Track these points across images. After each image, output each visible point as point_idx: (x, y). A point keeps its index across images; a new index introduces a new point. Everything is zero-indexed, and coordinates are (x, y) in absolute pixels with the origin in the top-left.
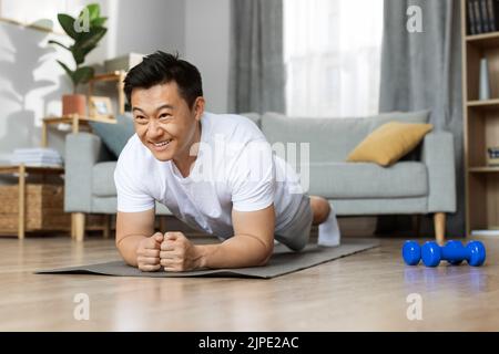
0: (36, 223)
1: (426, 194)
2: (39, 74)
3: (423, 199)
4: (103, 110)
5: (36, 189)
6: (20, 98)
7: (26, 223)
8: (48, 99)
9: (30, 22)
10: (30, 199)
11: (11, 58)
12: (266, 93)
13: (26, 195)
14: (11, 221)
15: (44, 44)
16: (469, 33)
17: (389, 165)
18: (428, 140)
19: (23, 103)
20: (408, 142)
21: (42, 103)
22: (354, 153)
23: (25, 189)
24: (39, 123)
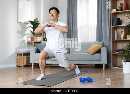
0: (25, 64)
1: (101, 60)
2: (26, 33)
3: (100, 61)
4: (39, 40)
5: (25, 57)
6: (23, 38)
7: (23, 64)
8: (28, 37)
9: (24, 22)
10: (24, 59)
11: (20, 30)
12: (74, 34)
13: (23, 58)
14: (20, 63)
15: (27, 26)
16: (112, 25)
17: (93, 54)
18: (101, 49)
19: (23, 39)
20: (97, 49)
21: (27, 39)
22: (87, 51)
23: (23, 57)
24: (26, 43)
